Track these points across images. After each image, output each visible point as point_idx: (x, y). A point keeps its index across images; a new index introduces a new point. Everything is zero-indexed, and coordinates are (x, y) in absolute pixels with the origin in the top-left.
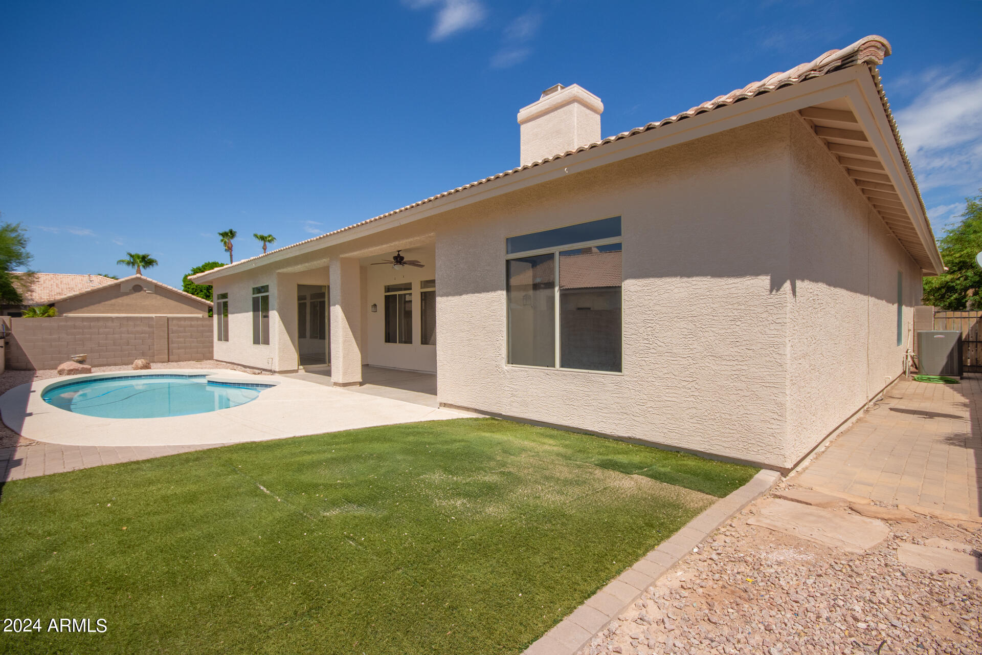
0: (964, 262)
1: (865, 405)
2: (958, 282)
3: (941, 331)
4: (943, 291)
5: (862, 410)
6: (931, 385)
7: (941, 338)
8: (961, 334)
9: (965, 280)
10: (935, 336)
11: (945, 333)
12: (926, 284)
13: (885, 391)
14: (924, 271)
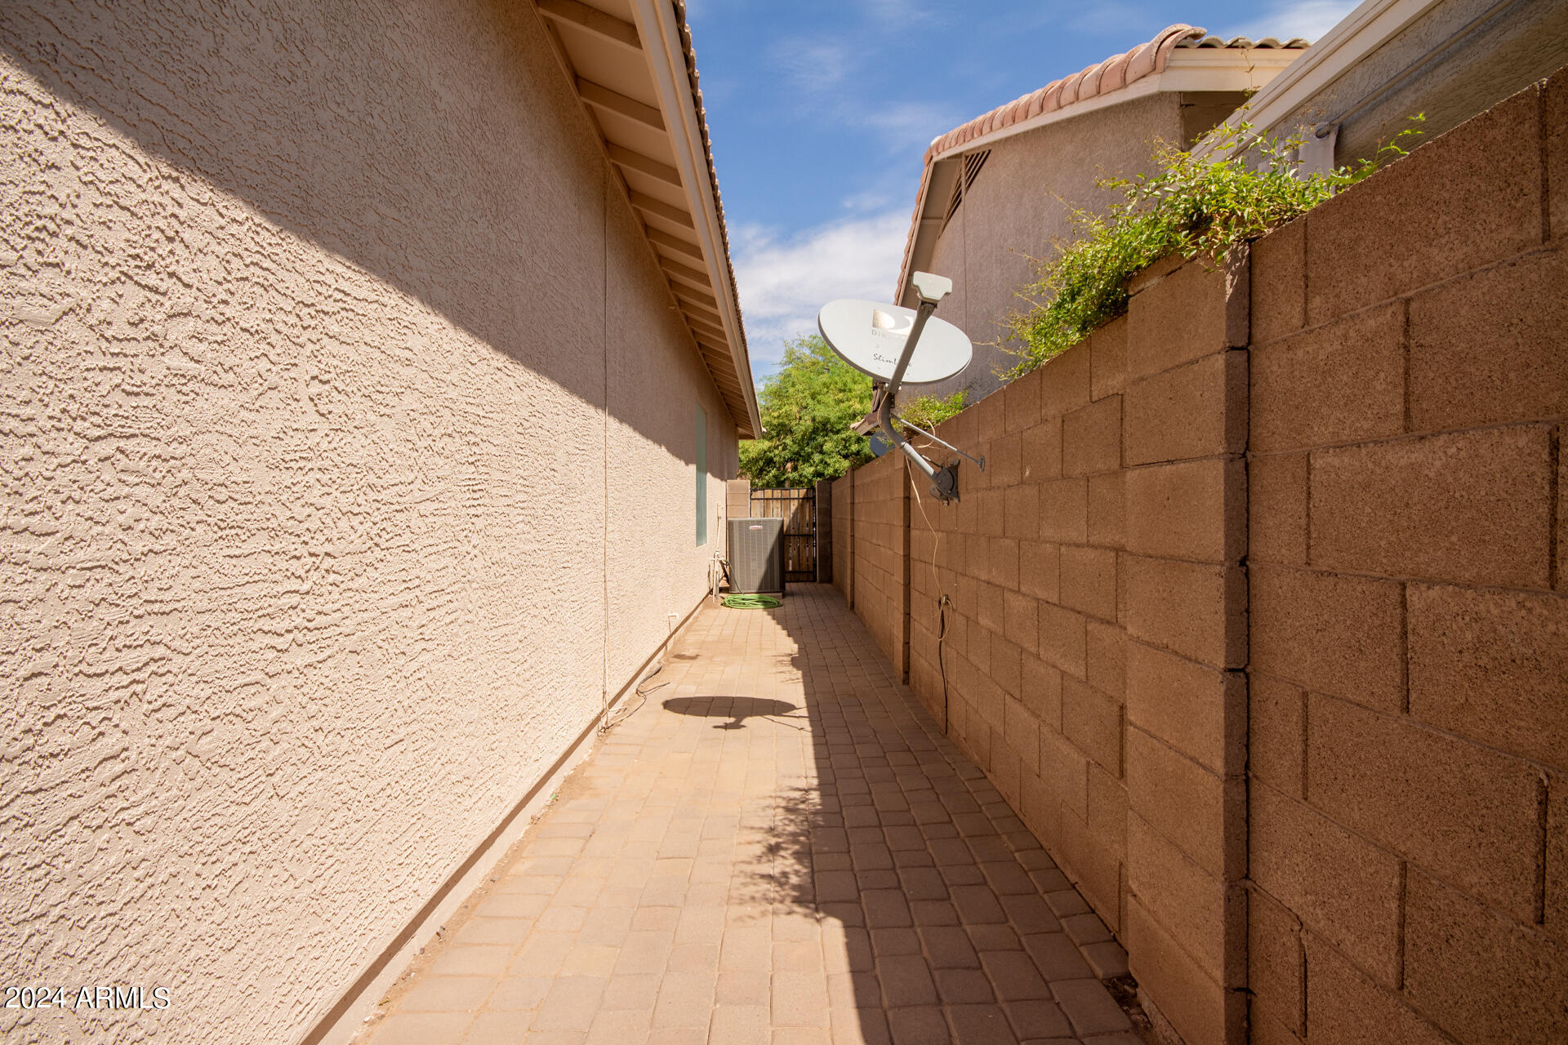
0: (782, 425)
1: (598, 719)
2: (777, 452)
3: (759, 518)
4: (761, 463)
5: (595, 730)
6: (745, 613)
7: (759, 530)
8: (783, 521)
9: (784, 449)
10: (751, 527)
11: (764, 521)
12: (743, 452)
13: (670, 644)
14: (741, 430)
